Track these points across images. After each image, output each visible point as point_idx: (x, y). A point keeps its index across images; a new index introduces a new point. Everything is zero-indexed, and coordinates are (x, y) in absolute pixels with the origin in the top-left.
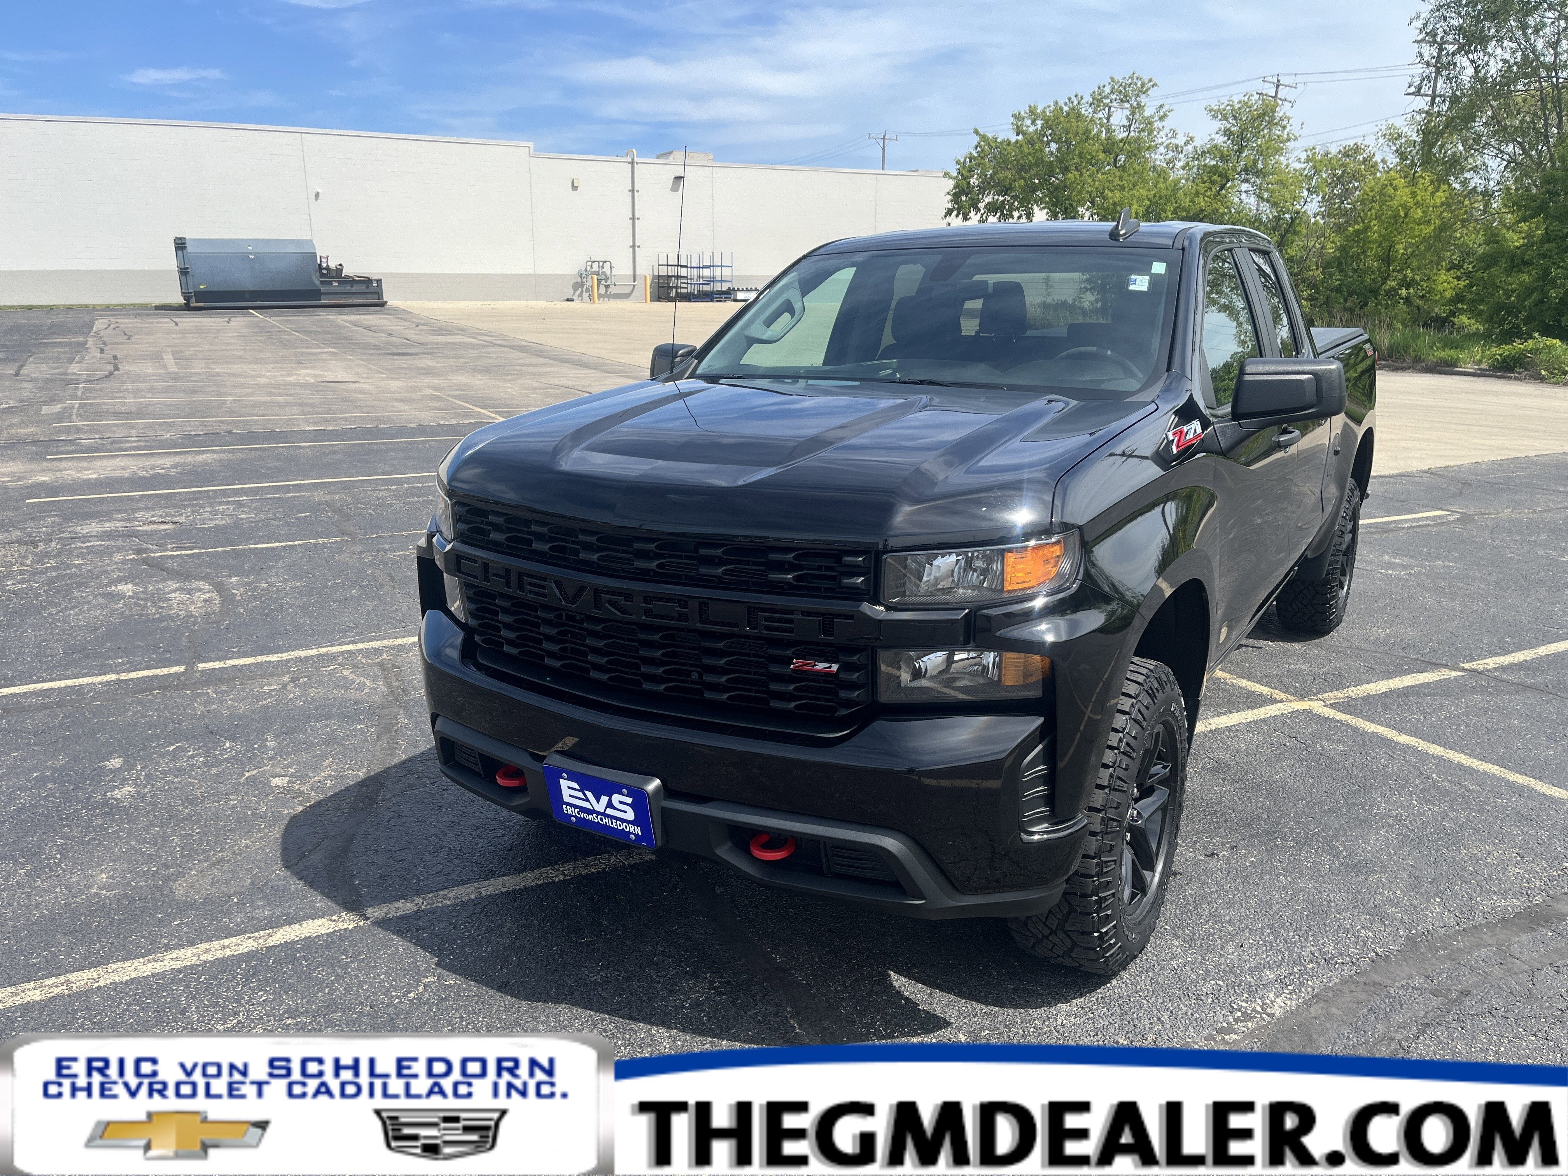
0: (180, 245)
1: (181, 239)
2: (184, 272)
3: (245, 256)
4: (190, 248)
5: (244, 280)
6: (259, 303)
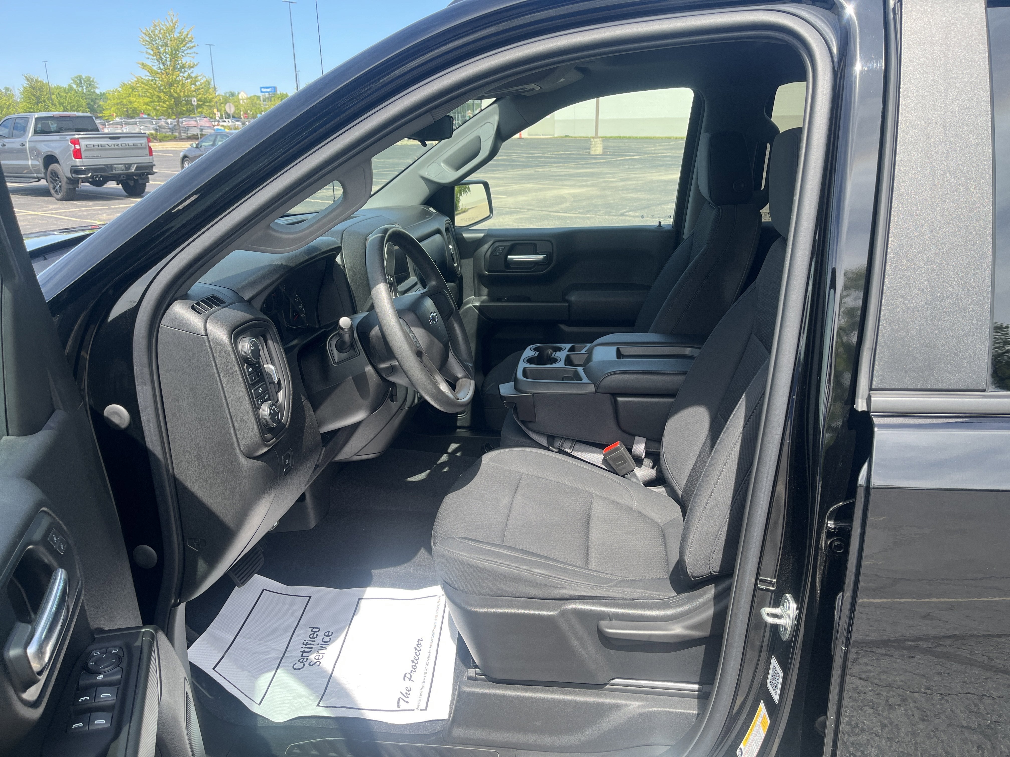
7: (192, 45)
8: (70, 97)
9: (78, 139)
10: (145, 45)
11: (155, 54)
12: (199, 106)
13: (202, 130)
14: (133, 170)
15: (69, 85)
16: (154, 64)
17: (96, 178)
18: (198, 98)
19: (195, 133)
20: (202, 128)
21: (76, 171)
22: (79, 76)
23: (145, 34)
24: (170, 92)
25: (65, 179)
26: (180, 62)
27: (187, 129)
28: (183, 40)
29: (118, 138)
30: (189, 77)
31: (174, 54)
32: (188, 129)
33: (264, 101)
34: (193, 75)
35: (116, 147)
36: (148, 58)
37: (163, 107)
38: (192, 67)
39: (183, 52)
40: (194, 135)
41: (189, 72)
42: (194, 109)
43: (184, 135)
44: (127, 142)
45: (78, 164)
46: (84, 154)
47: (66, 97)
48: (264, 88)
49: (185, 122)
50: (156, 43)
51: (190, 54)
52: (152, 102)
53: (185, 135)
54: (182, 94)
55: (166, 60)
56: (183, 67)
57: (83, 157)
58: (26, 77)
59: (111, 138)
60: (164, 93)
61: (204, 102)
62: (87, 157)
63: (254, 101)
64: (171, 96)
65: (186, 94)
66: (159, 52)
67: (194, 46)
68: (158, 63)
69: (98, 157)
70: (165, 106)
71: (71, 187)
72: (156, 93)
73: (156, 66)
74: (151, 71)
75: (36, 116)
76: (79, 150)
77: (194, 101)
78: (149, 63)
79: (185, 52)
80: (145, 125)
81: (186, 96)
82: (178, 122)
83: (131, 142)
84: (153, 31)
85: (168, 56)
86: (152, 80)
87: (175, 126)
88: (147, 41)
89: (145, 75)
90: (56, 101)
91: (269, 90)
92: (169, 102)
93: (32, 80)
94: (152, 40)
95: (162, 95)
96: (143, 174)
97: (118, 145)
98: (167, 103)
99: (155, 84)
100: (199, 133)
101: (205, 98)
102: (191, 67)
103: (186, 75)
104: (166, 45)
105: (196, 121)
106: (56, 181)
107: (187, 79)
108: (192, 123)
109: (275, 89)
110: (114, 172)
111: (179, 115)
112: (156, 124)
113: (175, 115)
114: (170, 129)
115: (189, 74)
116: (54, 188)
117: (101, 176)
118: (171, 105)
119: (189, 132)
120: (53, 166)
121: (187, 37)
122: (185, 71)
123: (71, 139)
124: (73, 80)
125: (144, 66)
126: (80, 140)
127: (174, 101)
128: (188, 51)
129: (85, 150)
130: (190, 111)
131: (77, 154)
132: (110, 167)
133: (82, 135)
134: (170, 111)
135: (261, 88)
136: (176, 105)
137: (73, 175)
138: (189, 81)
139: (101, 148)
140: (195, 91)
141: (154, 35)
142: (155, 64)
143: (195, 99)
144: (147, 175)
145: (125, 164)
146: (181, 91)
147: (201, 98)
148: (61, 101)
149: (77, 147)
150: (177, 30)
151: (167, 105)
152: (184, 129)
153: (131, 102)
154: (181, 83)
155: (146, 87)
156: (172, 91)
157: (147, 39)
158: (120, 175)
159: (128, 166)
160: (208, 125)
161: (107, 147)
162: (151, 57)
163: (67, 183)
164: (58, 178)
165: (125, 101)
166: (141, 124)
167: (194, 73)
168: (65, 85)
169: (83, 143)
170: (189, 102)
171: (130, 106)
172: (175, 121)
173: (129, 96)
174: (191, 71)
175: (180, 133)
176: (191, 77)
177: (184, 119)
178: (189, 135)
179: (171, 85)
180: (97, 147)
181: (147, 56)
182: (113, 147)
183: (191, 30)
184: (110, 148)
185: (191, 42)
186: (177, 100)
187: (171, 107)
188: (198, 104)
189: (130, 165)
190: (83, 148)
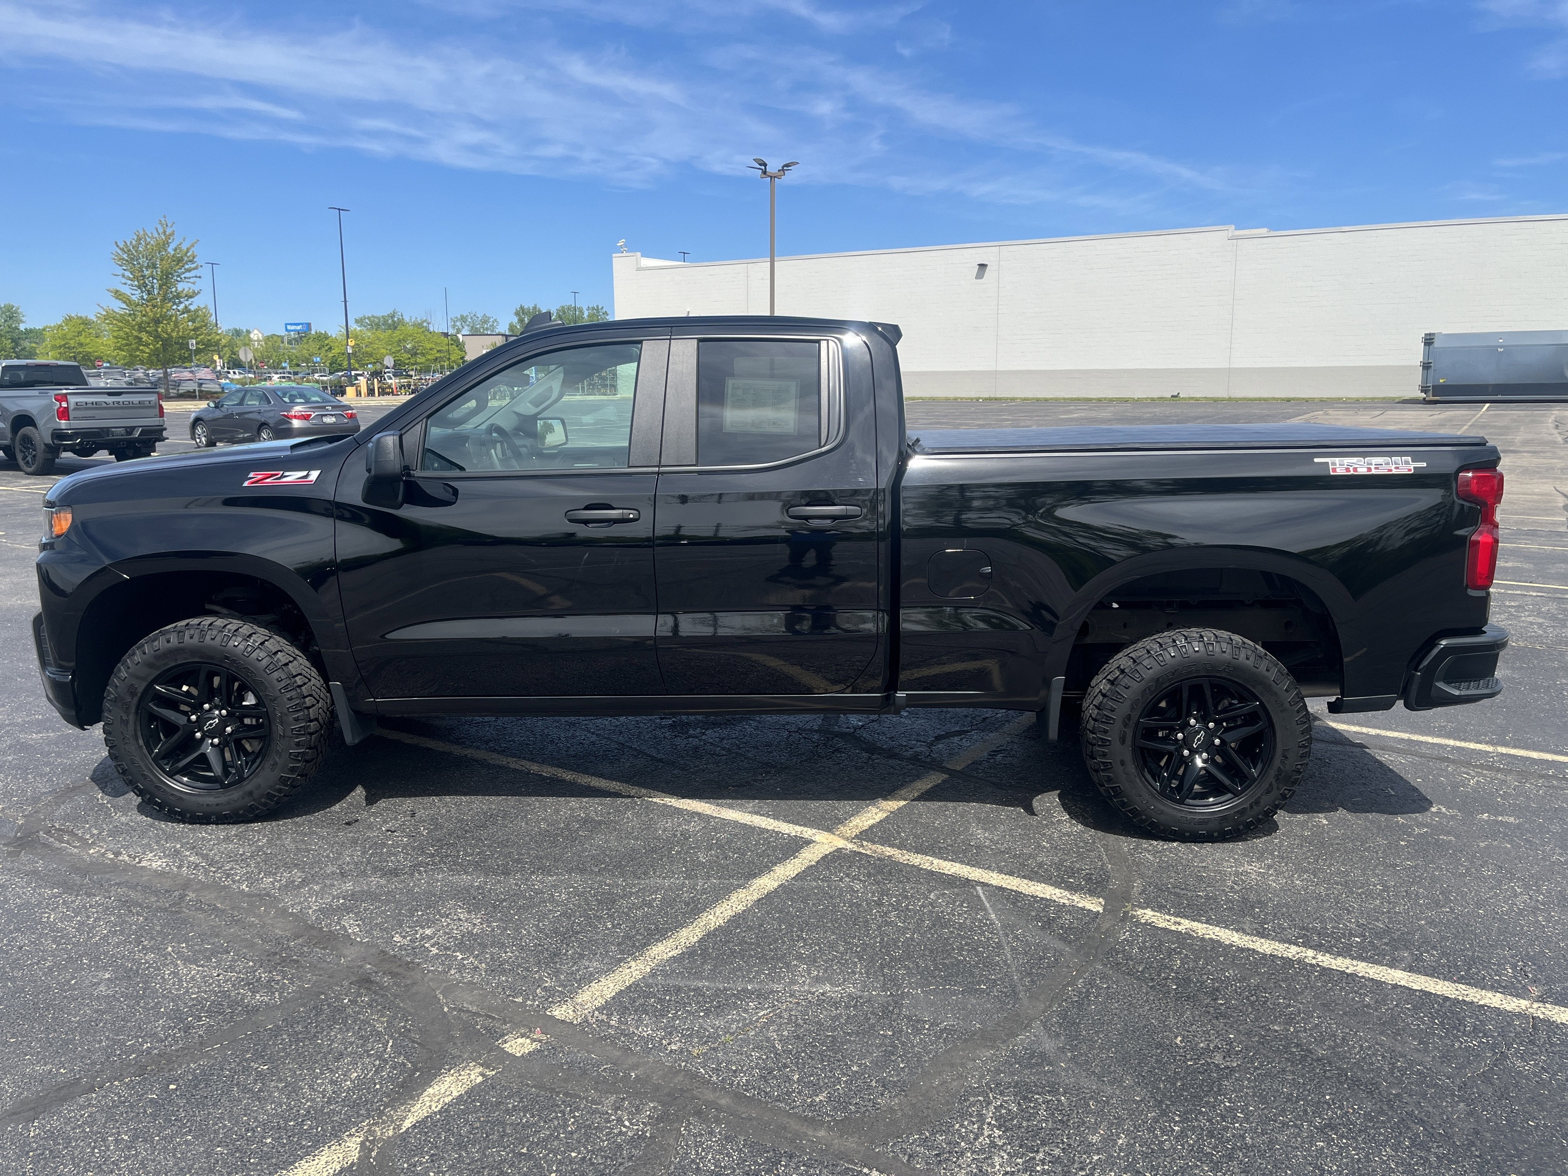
0: (1429, 340)
1: (1430, 334)
2: (1426, 366)
3: (1493, 349)
4: (1437, 344)
5: (1488, 374)
6: (1500, 397)
7: (193, 266)
9: (66, 395)
10: (121, 265)
11: (136, 278)
12: (198, 351)
13: (200, 385)
14: (137, 434)
16: (134, 292)
17: (87, 445)
18: (198, 340)
19: (191, 389)
20: (201, 381)
21: (58, 435)
23: (122, 250)
24: (157, 331)
25: (43, 446)
26: (174, 290)
28: (180, 260)
29: (119, 394)
30: (186, 310)
31: (166, 279)
32: (180, 383)
33: (290, 342)
34: (192, 308)
35: (116, 405)
36: (125, 284)
37: (144, 352)
38: (191, 297)
39: (178, 276)
40: (189, 392)
41: (187, 303)
42: (190, 355)
43: (173, 392)
44: (130, 400)
45: (63, 427)
46: (72, 414)
48: (291, 324)
49: (176, 374)
50: (139, 263)
51: (189, 278)
52: (127, 345)
53: (175, 391)
54: (174, 334)
55: (152, 287)
56: (178, 296)
57: (71, 418)
59: (110, 394)
60: (147, 332)
61: (204, 346)
62: (75, 418)
63: (277, 344)
64: (157, 337)
65: (181, 334)
66: (142, 276)
67: (196, 268)
68: (139, 291)
69: (92, 418)
70: (148, 350)
71: (50, 456)
72: (135, 333)
73: (136, 296)
74: (128, 302)
75: (4, 365)
76: (67, 409)
77: (192, 345)
78: (126, 290)
79: (183, 276)
80: (114, 377)
81: (180, 337)
82: (166, 373)
83: (136, 399)
84: (136, 247)
85: (155, 281)
86: (130, 315)
87: (160, 379)
88: (123, 259)
89: (118, 307)
91: (299, 328)
92: (154, 346)
94: (132, 259)
95: (144, 336)
96: (150, 440)
97: (118, 403)
98: (151, 346)
99: (133, 320)
100: (197, 389)
101: (209, 340)
102: (189, 297)
103: (181, 307)
104: (154, 266)
105: (191, 372)
106: (29, 448)
107: (183, 313)
108: (186, 375)
109: (309, 325)
110: (111, 437)
111: (167, 363)
112: (129, 377)
113: (162, 364)
114: (152, 383)
115: (186, 307)
116: (24, 459)
117: (94, 443)
118: (157, 349)
119: (180, 388)
120: (28, 430)
121: (186, 255)
122: (181, 303)
123: (56, 395)
125: (118, 295)
126: (68, 397)
127: (162, 345)
128: (187, 275)
129: (75, 409)
130: (185, 358)
131: (64, 414)
132: (106, 431)
133: (71, 389)
134: (154, 358)
135: (286, 324)
136: (165, 350)
137: (56, 442)
138: (186, 315)
139: (96, 406)
140: (193, 330)
141: (136, 251)
142: (136, 293)
143: (194, 341)
144: (155, 442)
145: (126, 427)
146: (173, 331)
147: (202, 340)
149: (64, 405)
150: (172, 246)
151: (151, 350)
152: (176, 383)
153: (81, 345)
154: (174, 319)
155: (120, 324)
156: (160, 330)
157: (125, 256)
158: (118, 441)
159: (130, 430)
160: (209, 377)
161: (104, 405)
162: (129, 282)
163: (45, 451)
164: (32, 444)
165: (72, 342)
166: (107, 376)
167: (195, 304)
169: (73, 400)
170: (184, 346)
171: (81, 350)
172: (161, 371)
173: (79, 333)
174: (190, 302)
175: (167, 390)
176: (189, 311)
177: (173, 370)
178: (181, 392)
179: (157, 322)
180: (90, 406)
181: (124, 281)
182: (111, 405)
183: (193, 246)
184: (107, 407)
185: (192, 261)
186: (167, 343)
187: (155, 353)
188: (197, 349)
189: (133, 429)
190: (72, 407)
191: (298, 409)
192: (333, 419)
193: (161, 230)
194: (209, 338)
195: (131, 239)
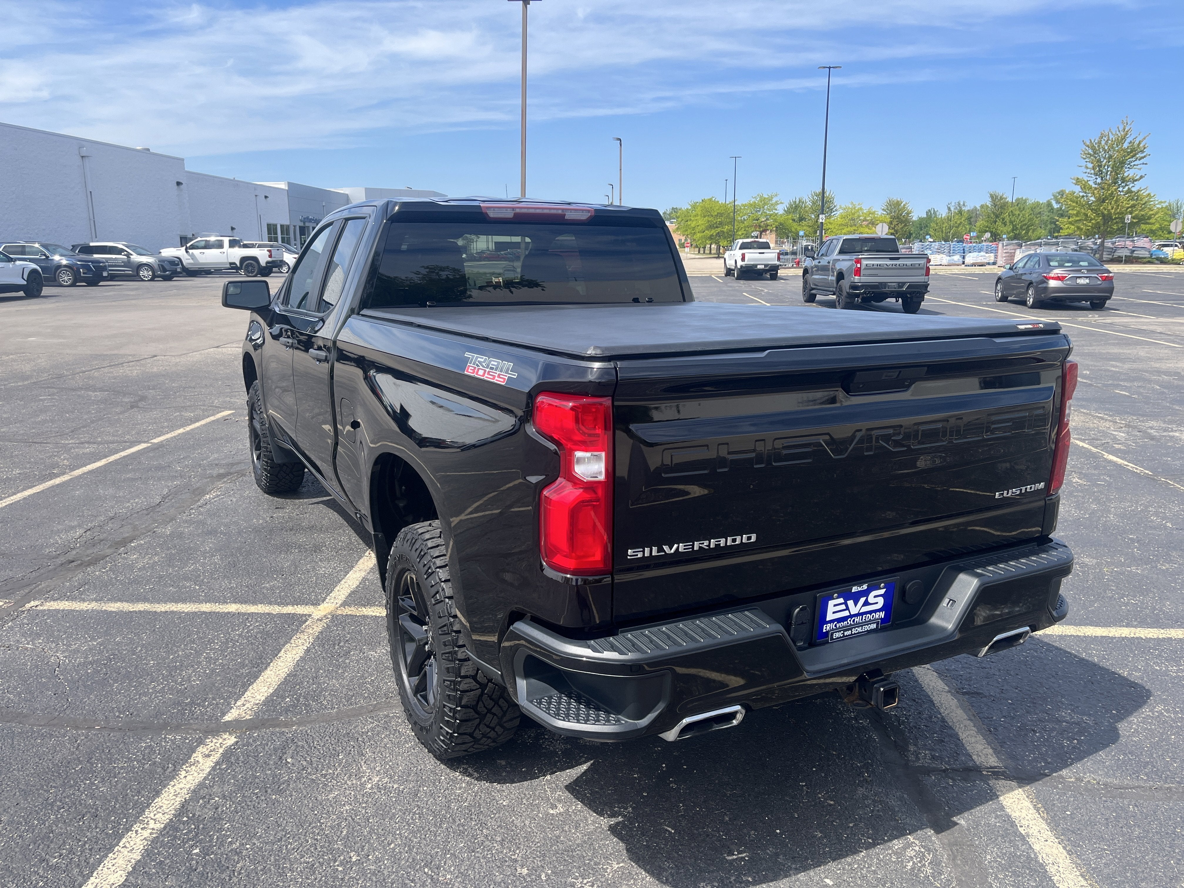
7: (1142, 155)
8: (1023, 215)
10: (1085, 159)
11: (1094, 167)
12: (1132, 224)
14: (907, 287)
15: (1048, 201)
16: (1090, 178)
18: (1133, 215)
20: (1134, 249)
21: (854, 287)
22: (1062, 191)
24: (1100, 209)
25: (847, 294)
26: (1122, 175)
27: (1113, 250)
28: (1133, 151)
29: (898, 259)
30: (1129, 191)
31: (1118, 167)
32: (1116, 250)
34: (1134, 189)
35: (894, 266)
36: (1085, 173)
38: (1136, 181)
39: (1129, 164)
41: (1131, 186)
42: (1126, 228)
44: (905, 263)
45: (856, 281)
46: (863, 272)
47: (1019, 215)
49: (1112, 242)
50: (1099, 156)
51: (1137, 165)
54: (1114, 211)
55: (1106, 173)
56: (1124, 180)
57: (861, 275)
58: (991, 195)
59: (891, 259)
61: (1142, 220)
62: (864, 275)
64: (1100, 213)
65: (1119, 210)
66: (1099, 165)
67: (1145, 156)
68: (1095, 177)
69: (876, 275)
70: (1090, 224)
71: (849, 299)
73: (1092, 181)
74: (1084, 186)
76: (860, 268)
77: (1128, 219)
78: (1084, 177)
79: (1132, 164)
81: (1118, 213)
83: (909, 262)
84: (1100, 143)
85: (1109, 169)
86: (1084, 197)
88: (1089, 154)
89: (1076, 190)
90: (1007, 219)
92: (1096, 220)
93: (997, 197)
94: (1094, 153)
95: (1089, 213)
96: (918, 292)
97: (896, 265)
98: (1093, 221)
99: (1085, 201)
101: (1143, 215)
102: (1134, 181)
103: (1126, 189)
104: (1111, 157)
106: (841, 294)
107: (1126, 194)
108: (1121, 243)
110: (891, 289)
111: (1104, 235)
113: (1101, 235)
115: (1129, 189)
116: (839, 301)
118: (1097, 223)
120: (841, 282)
121: (1138, 147)
122: (1126, 185)
123: (857, 259)
124: (1054, 195)
125: (1078, 181)
126: (862, 260)
127: (1103, 219)
128: (1136, 163)
129: (865, 269)
130: (1120, 230)
131: (858, 272)
132: (884, 285)
133: (864, 255)
134: (1095, 229)
136: (1104, 224)
137: (852, 291)
138: (1128, 196)
139: (880, 267)
140: (1131, 207)
141: (1099, 147)
142: (1092, 179)
143: (1130, 216)
144: (922, 293)
145: (899, 282)
146: (1113, 208)
147: (1136, 215)
148: (1013, 219)
149: (859, 266)
150: (1128, 140)
151: (1093, 223)
152: (1110, 250)
154: (1116, 199)
156: (1102, 208)
157: (1090, 151)
158: (896, 292)
159: (901, 284)
161: (885, 266)
162: (1089, 171)
163: (846, 297)
164: (842, 292)
167: (1137, 187)
168: (1043, 200)
169: (864, 262)
170: (1120, 220)
174: (1133, 185)
176: (1132, 192)
177: (1110, 239)
179: (1102, 201)
180: (876, 266)
181: (1084, 170)
182: (891, 266)
183: (1145, 139)
184: (888, 267)
185: (1142, 152)
186: (1107, 218)
187: (1097, 226)
188: (1132, 222)
189: (904, 283)
190: (863, 268)
191: (1058, 272)
192: (1087, 281)
193: (1121, 129)
194: (1143, 213)
195: (1095, 139)
